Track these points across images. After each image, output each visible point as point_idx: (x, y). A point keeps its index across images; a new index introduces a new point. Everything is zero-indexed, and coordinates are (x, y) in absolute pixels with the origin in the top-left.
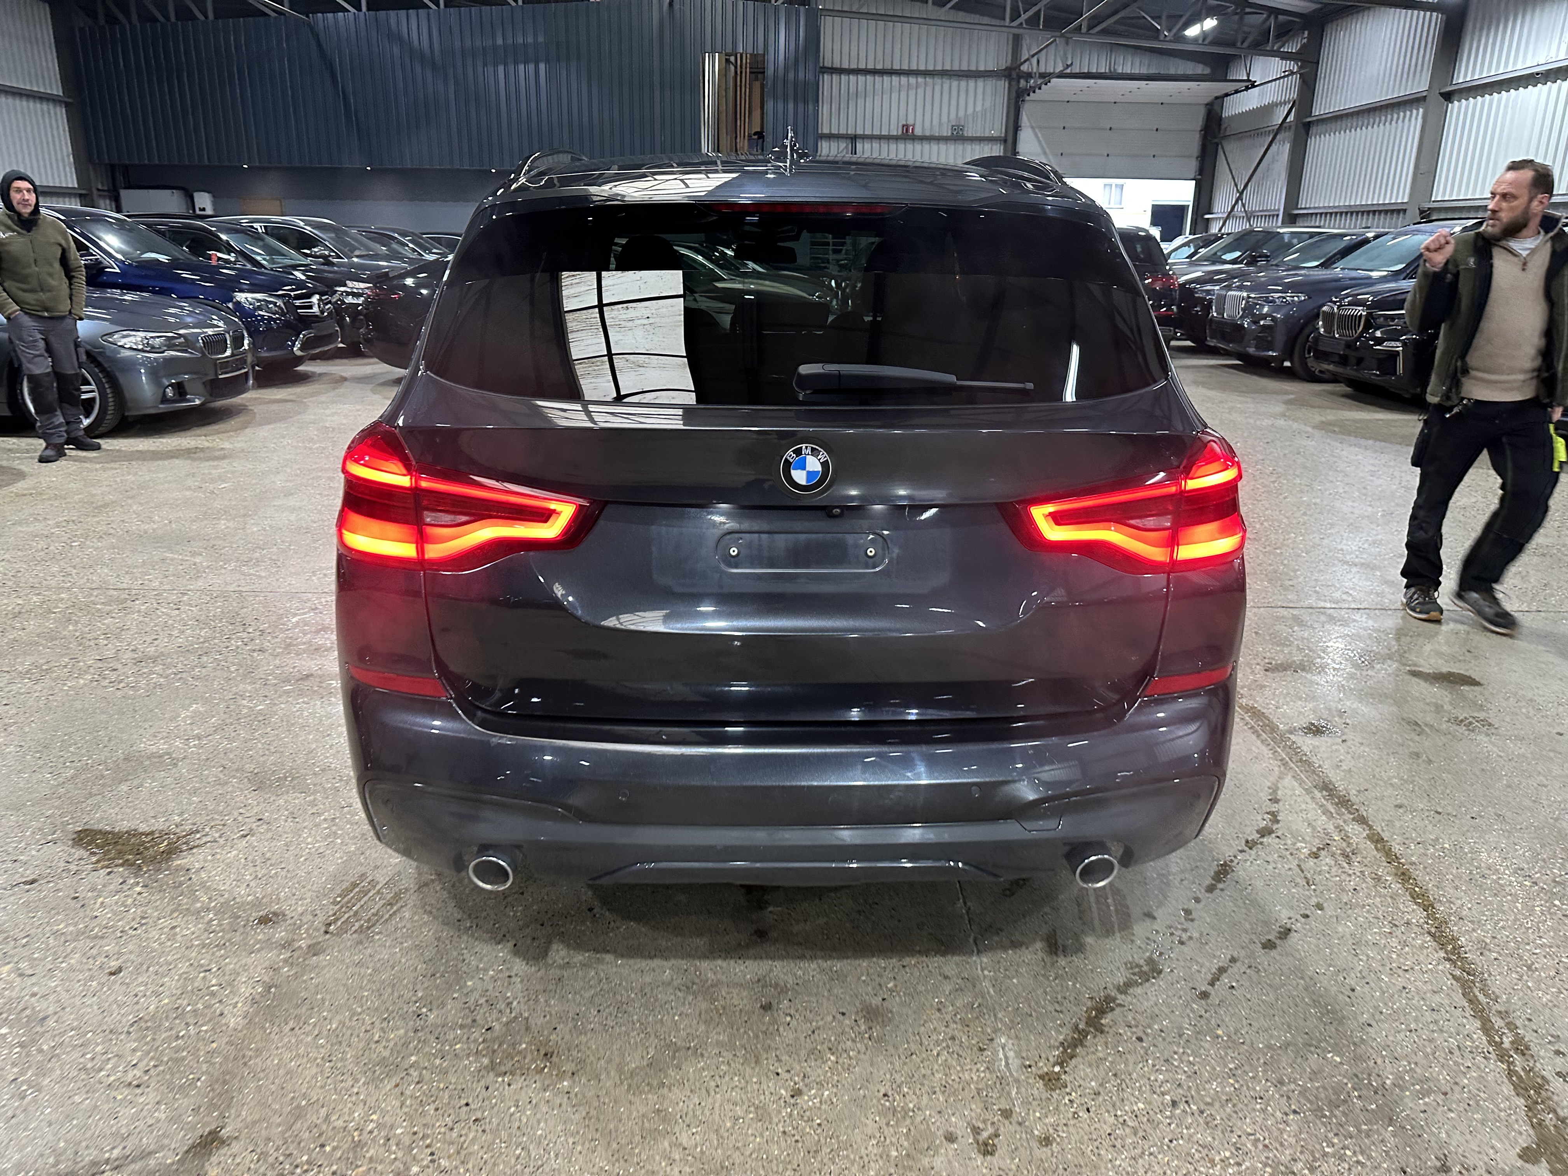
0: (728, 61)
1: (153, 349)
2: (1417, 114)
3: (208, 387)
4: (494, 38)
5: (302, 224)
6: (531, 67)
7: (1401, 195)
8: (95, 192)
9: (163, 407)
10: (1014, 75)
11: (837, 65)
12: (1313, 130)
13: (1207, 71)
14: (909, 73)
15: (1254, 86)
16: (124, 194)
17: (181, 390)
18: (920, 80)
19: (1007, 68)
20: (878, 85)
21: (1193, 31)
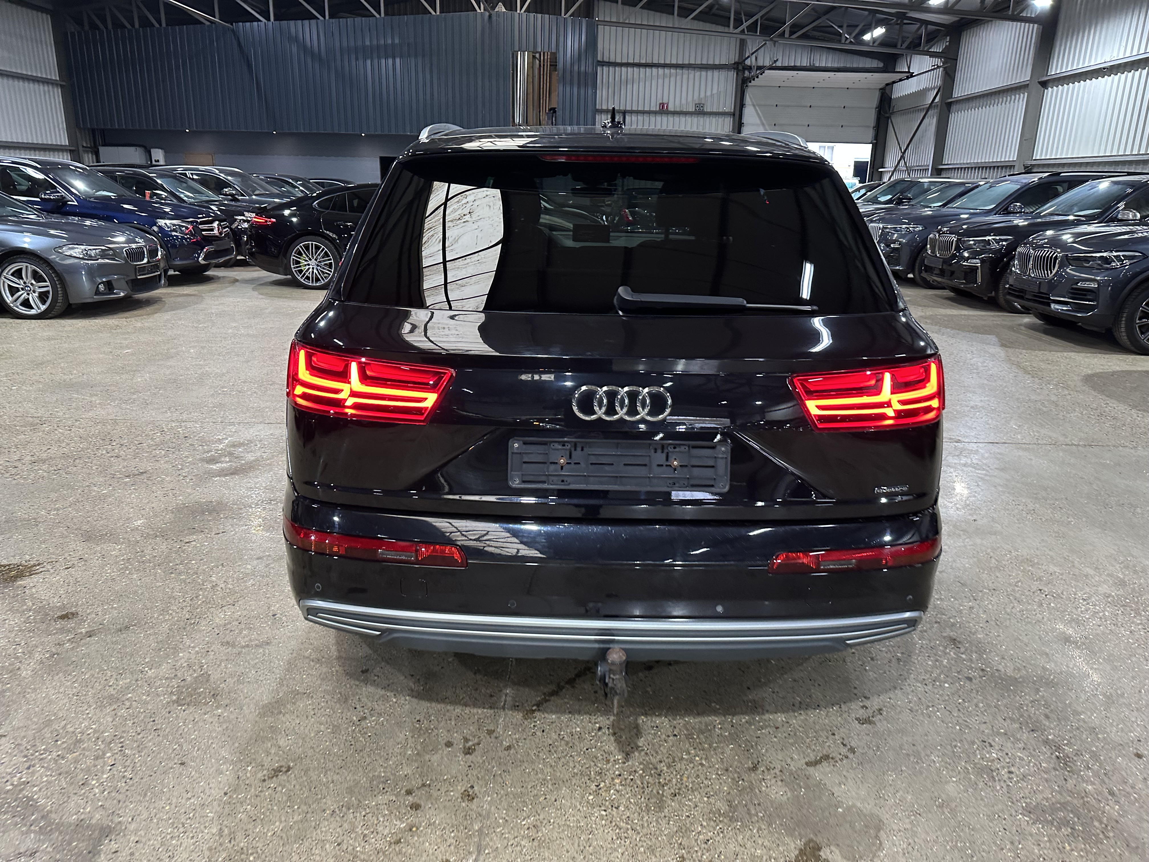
0: (534, 57)
1: (91, 258)
2: (1024, 97)
3: (130, 284)
4: (363, 41)
5: (217, 172)
6: (390, 61)
7: (1011, 155)
8: (81, 148)
9: (97, 298)
10: (740, 68)
11: (612, 60)
12: (954, 107)
13: (881, 65)
14: (664, 66)
15: (912, 76)
16: (102, 150)
17: (109, 286)
18: (673, 71)
19: (735, 63)
20: (642, 75)
21: (867, 37)
